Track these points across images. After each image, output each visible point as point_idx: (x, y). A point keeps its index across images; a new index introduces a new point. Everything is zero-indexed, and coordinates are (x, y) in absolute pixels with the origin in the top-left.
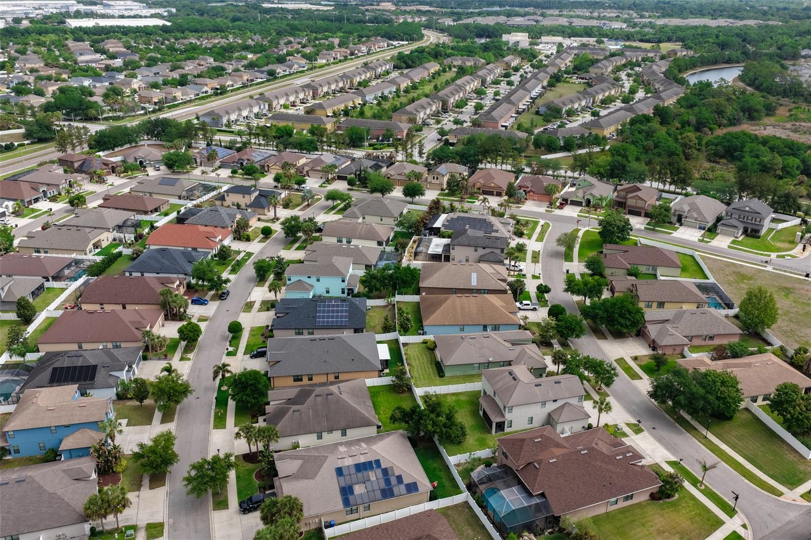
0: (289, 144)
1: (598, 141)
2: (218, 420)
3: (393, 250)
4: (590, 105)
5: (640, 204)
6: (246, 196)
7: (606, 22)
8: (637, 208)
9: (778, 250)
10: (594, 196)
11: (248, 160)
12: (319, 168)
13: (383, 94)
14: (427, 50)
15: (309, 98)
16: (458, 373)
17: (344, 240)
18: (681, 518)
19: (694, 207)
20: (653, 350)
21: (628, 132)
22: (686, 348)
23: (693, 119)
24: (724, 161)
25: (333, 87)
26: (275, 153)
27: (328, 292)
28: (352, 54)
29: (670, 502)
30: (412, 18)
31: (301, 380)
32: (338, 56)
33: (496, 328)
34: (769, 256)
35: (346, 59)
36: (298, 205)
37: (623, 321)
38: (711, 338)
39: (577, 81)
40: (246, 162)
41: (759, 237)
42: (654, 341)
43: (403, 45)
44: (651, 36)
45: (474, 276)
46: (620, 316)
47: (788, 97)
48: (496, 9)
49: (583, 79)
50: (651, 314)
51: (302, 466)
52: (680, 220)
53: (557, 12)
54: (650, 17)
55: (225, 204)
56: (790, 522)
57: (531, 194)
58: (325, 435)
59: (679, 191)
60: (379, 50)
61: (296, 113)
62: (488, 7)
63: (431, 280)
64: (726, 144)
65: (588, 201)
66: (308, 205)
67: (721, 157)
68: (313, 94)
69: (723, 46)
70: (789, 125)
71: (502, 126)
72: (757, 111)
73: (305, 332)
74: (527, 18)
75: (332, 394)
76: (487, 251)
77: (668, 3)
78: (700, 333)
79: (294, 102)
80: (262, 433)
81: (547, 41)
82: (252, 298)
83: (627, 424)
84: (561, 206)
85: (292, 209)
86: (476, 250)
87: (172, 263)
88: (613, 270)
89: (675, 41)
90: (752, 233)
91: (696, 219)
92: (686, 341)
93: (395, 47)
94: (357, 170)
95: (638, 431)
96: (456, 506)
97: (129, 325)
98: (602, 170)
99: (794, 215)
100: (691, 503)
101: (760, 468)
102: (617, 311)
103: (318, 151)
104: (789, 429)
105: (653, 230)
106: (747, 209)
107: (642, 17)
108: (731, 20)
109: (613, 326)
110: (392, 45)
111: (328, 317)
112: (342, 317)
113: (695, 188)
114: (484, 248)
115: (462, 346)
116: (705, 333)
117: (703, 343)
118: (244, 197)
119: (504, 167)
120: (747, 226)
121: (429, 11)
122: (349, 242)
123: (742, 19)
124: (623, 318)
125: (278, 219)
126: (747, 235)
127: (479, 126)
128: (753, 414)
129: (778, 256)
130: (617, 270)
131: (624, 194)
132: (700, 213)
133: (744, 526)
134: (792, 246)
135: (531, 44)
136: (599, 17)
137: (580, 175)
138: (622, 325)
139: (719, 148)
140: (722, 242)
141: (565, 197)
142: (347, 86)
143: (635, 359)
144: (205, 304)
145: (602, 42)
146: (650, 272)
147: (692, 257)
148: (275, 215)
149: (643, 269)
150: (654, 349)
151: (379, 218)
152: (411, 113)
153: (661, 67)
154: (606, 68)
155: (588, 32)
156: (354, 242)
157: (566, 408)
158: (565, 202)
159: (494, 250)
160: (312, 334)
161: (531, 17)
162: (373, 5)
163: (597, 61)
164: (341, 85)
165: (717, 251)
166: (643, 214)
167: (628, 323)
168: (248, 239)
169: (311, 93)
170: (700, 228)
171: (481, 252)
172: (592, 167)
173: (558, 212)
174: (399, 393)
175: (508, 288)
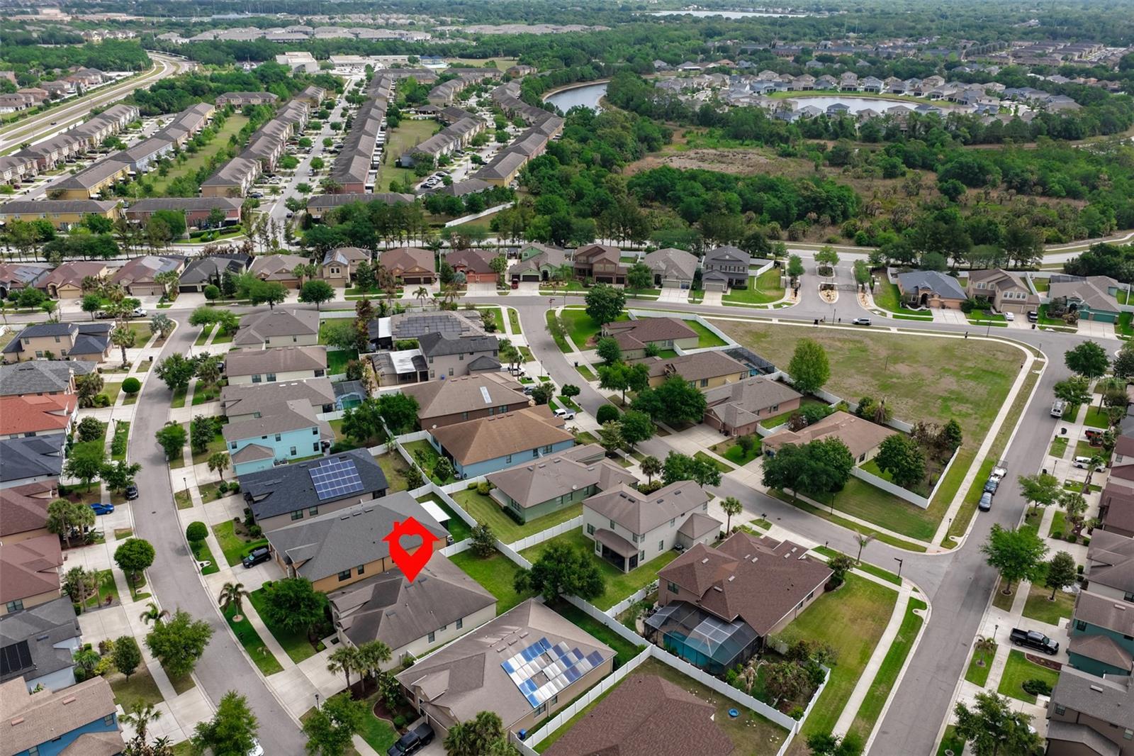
0: (68, 249)
1: (502, 195)
2: (263, 664)
3: (345, 378)
4: (459, 148)
5: (610, 268)
6: (61, 338)
7: (403, 32)
8: (606, 273)
9: (771, 299)
10: (551, 267)
11: (12, 282)
12: (146, 280)
13: (159, 156)
14: (177, 83)
15: (34, 172)
16: (540, 515)
17: (264, 377)
18: (862, 601)
19: (671, 264)
20: (726, 435)
21: (533, 181)
22: (759, 425)
23: (598, 156)
24: (657, 204)
25: (66, 152)
26: (47, 266)
27: (294, 453)
28: (55, 96)
29: (843, 589)
30: (111, 32)
31: (349, 576)
32: (32, 100)
33: (548, 450)
34: (767, 307)
35: (47, 105)
36: (146, 340)
37: (687, 409)
38: (776, 408)
39: (420, 116)
40: (9, 286)
41: (745, 288)
42: (724, 424)
43: (127, 78)
44: (473, 50)
45: (484, 391)
46: (682, 404)
47: (671, 120)
48: (233, 16)
49: (424, 113)
50: (711, 393)
51: (452, 677)
52: (658, 281)
53: (326, 19)
54: (453, 23)
55: (24, 356)
56: (947, 573)
57: (471, 274)
58: (437, 634)
59: (636, 246)
60: (93, 87)
61: (27, 198)
62: (219, 13)
63: (431, 407)
64: (655, 183)
65: (545, 274)
66: (163, 337)
67: (653, 200)
68: (39, 165)
69: (567, 61)
70: (692, 154)
71: (367, 188)
72: (654, 139)
73: (306, 513)
74: (289, 28)
75: (425, 580)
76: (476, 356)
77: (461, 4)
78: (766, 406)
79: (12, 182)
80: (370, 654)
81: (341, 62)
82: (178, 487)
83: (752, 522)
84: (515, 285)
85: (141, 346)
86: (461, 358)
87: (16, 462)
88: (628, 353)
89: (505, 56)
90: (737, 284)
91: (677, 278)
92: (755, 418)
93: (117, 82)
94: (210, 276)
95: (767, 526)
96: (643, 665)
97: (24, 569)
98: (543, 233)
99: (764, 257)
100: (860, 583)
101: (895, 531)
102: (678, 398)
103: (120, 254)
104: (898, 484)
105: (635, 297)
106: (727, 257)
107: (443, 23)
108: (552, 26)
109: (677, 417)
110: (111, 79)
111: (332, 485)
112: (351, 480)
113: (655, 241)
114: (472, 353)
115: (534, 480)
116: (770, 404)
117: (769, 416)
118: (58, 341)
119: (412, 243)
120: (732, 277)
121: (131, 22)
122: (272, 379)
123: (564, 24)
124: (688, 405)
125: (130, 365)
126: (733, 288)
127: (337, 191)
128: (859, 479)
129: (775, 306)
130: (633, 352)
131: (585, 258)
132: (678, 270)
133: (915, 590)
134: (780, 293)
135: (322, 68)
136: (387, 24)
137: (513, 242)
138: (687, 414)
139: (648, 189)
140: (713, 299)
141: (515, 272)
142: (87, 149)
143: (714, 449)
144: (111, 511)
145: (416, 61)
146: (667, 347)
147: (695, 321)
148: (125, 360)
149: (659, 346)
150: (727, 433)
151: (291, 338)
152: (230, 182)
153: (514, 90)
154: (449, 96)
155: (391, 48)
156: (281, 378)
157: (696, 520)
158: (516, 280)
159: (485, 354)
160: (316, 513)
161: (296, 28)
162: (27, 13)
163: (430, 87)
164: (76, 147)
165: (711, 311)
166: (614, 280)
167: (694, 410)
168: (105, 403)
169: (35, 165)
170: (683, 287)
171: (468, 359)
172: (530, 230)
173: (513, 293)
174: (484, 557)
175: (530, 397)
